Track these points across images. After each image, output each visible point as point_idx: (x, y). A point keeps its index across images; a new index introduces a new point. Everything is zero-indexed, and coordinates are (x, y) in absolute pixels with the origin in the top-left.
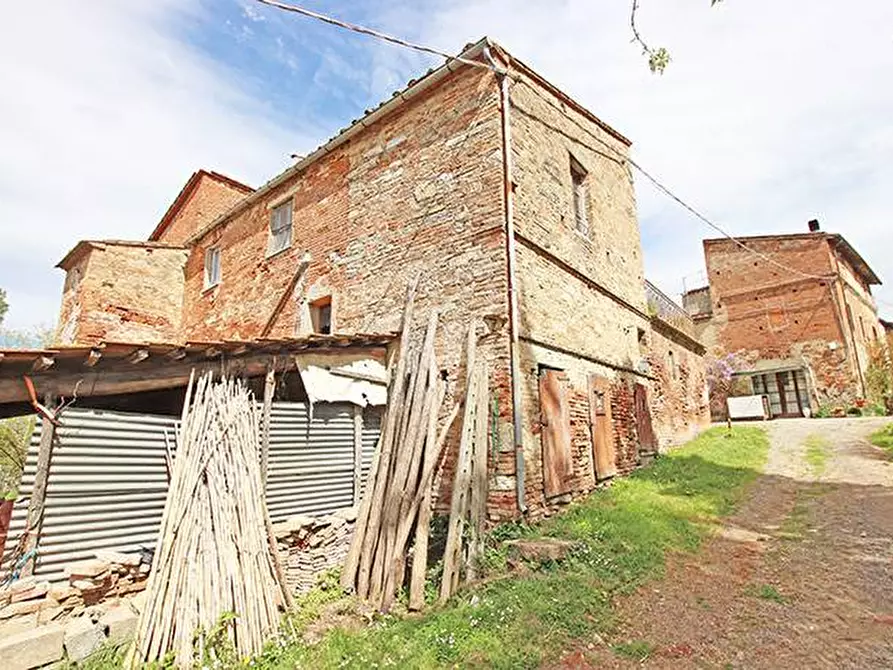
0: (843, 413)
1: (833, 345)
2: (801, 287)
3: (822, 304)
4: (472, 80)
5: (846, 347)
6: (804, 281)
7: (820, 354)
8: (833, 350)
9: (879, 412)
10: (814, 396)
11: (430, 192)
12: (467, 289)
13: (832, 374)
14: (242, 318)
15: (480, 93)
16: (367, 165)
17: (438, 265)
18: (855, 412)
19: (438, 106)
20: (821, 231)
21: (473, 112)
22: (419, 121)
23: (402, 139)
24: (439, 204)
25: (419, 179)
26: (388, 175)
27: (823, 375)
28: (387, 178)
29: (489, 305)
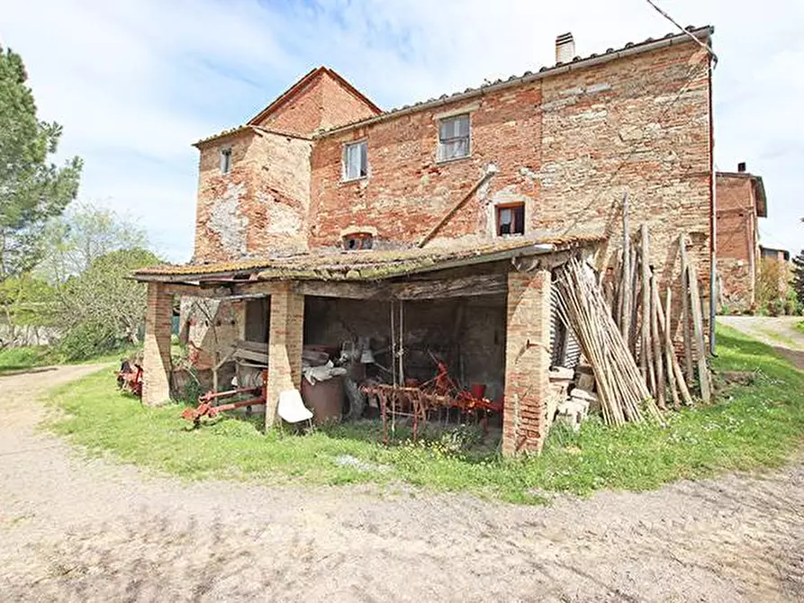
0: (739, 313)
1: (740, 263)
2: (725, 215)
3: (737, 231)
4: (683, 54)
5: (750, 265)
6: (727, 212)
7: (729, 268)
8: (739, 267)
9: (765, 314)
10: (720, 300)
11: (638, 135)
12: (674, 212)
13: (736, 284)
14: (405, 210)
15: (691, 66)
16: (564, 101)
17: (646, 191)
18: (748, 313)
19: (646, 67)
20: (746, 172)
21: (684, 80)
22: (625, 76)
23: (605, 87)
24: (647, 146)
25: (624, 123)
26: (589, 114)
27: (728, 285)
28: (587, 116)
29: (695, 225)
